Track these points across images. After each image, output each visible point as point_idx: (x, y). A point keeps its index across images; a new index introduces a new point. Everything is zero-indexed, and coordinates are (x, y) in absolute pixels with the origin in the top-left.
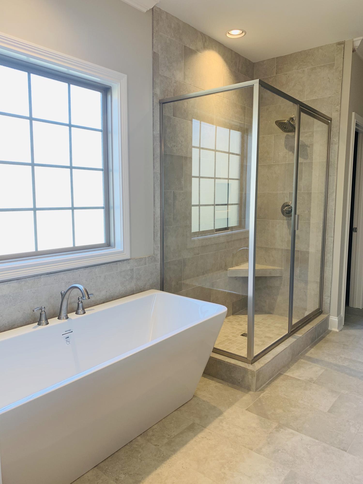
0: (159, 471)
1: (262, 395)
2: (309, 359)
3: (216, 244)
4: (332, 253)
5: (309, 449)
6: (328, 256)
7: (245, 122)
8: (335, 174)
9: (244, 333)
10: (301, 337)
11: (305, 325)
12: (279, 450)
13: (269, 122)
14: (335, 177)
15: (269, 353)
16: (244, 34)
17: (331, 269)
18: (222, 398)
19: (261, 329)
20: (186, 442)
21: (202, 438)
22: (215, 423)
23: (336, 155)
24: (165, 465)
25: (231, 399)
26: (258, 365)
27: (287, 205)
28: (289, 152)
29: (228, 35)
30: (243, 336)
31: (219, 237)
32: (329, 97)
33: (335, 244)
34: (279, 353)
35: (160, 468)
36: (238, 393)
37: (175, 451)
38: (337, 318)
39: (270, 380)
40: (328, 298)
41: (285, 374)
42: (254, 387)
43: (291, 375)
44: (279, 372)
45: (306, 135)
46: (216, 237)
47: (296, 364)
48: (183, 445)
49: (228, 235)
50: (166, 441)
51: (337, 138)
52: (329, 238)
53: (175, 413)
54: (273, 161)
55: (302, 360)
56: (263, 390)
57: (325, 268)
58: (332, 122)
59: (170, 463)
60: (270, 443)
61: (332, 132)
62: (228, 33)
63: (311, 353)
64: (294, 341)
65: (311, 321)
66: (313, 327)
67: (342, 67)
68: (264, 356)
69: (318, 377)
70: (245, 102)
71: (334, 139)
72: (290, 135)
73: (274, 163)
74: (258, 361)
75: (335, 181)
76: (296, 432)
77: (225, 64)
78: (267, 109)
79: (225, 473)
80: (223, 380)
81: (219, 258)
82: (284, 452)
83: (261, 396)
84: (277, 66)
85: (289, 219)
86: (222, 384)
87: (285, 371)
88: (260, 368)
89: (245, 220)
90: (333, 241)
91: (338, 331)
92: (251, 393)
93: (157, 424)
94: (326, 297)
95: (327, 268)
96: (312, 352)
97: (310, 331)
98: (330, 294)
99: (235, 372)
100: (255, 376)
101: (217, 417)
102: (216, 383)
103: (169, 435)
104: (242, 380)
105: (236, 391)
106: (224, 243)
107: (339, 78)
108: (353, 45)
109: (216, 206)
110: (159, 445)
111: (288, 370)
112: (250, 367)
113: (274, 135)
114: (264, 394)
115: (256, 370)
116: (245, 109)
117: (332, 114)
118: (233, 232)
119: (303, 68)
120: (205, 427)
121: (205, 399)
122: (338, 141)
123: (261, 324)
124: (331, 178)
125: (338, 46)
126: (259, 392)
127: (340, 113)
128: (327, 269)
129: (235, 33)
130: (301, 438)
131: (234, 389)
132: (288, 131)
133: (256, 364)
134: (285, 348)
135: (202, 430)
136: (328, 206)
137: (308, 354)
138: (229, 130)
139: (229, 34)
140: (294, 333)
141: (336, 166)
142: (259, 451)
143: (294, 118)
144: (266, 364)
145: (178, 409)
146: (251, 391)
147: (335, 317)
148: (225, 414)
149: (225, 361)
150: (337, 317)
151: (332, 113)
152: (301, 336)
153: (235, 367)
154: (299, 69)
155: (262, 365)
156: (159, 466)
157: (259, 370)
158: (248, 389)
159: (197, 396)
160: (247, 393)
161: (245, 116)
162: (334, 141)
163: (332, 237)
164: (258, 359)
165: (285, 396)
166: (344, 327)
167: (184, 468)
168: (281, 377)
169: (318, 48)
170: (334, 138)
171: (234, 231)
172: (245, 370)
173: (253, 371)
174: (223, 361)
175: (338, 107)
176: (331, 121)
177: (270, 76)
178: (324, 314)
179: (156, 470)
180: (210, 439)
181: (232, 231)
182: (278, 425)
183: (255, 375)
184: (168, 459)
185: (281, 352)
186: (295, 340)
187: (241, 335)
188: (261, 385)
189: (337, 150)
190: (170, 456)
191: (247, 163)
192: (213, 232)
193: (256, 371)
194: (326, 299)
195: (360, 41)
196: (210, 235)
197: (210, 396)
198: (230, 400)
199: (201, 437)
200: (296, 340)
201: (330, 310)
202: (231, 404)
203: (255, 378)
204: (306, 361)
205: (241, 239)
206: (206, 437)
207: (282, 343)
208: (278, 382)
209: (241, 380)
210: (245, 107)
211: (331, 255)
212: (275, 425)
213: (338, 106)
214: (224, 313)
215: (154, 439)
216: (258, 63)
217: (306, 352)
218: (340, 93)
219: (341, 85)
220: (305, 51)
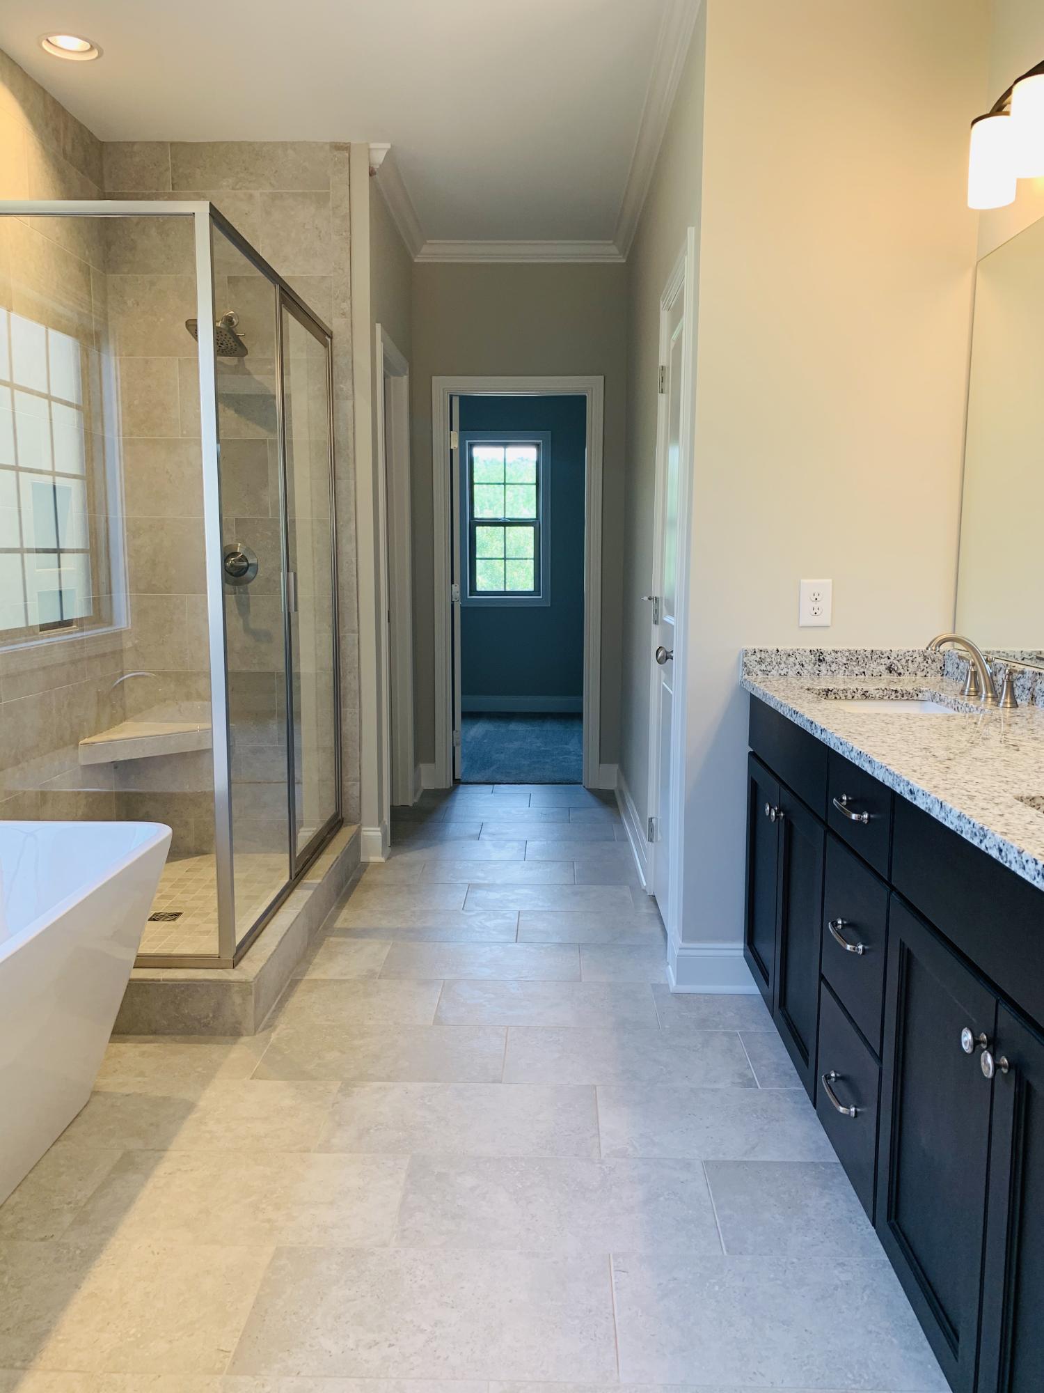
0: (88, 1287)
1: (274, 1036)
2: (347, 932)
3: (44, 668)
4: (357, 670)
5: (429, 1103)
6: (349, 681)
7: (91, 311)
8: (351, 475)
9: (156, 914)
10: (320, 884)
11: (317, 858)
12: (369, 1130)
13: (162, 320)
14: (352, 482)
15: (263, 934)
16: (95, 54)
17: (358, 712)
18: (176, 1074)
19: (196, 894)
20: (131, 1200)
21: (170, 1174)
22: (187, 1131)
23: (351, 427)
24: (99, 1269)
25: (200, 1069)
26: (250, 968)
27: (233, 553)
28: (226, 409)
29: (45, 45)
30: (154, 920)
31: (50, 648)
32: (323, 277)
33: (362, 649)
34: (287, 928)
35: (89, 1279)
36: (211, 1051)
37: (110, 1230)
38: (379, 829)
39: (278, 999)
40: (354, 784)
41: (306, 977)
42: (249, 1023)
43: (323, 977)
44: (291, 977)
45: (269, 367)
46: (41, 648)
47: (322, 950)
48: (126, 1208)
49: (72, 644)
50: (68, 1219)
51: (349, 382)
52: (347, 634)
53: (59, 1146)
54: (182, 431)
55: (332, 939)
56: (271, 1026)
57: (342, 709)
58: (334, 341)
59: (113, 1259)
60: (342, 1123)
61: (335, 367)
62: (47, 40)
63: (346, 920)
64: (310, 895)
65: (326, 846)
66: (338, 858)
67: (348, 206)
68: (256, 944)
69: (384, 964)
70: (87, 253)
71: (342, 386)
72: (226, 362)
73: (183, 435)
74: (246, 957)
75: (353, 493)
76: (389, 1083)
77: (30, 129)
78: (152, 284)
79: (269, 1221)
80: (155, 1033)
81: (54, 711)
82: (381, 1129)
83: (272, 1039)
84: (173, 165)
85: (241, 590)
86: (156, 1045)
87: (304, 973)
88: (260, 971)
89: (111, 597)
90: (356, 642)
91: (382, 860)
92: (244, 1039)
93: (17, 1193)
94: (350, 783)
95: (348, 709)
96: (345, 918)
97: (334, 866)
98: (360, 774)
99: (190, 999)
100: (251, 994)
101: (183, 1118)
102: (139, 1045)
103: (70, 1203)
104: (214, 1016)
105: (205, 1048)
106: (63, 664)
107: (344, 234)
108: (369, 159)
109: (26, 555)
110: (53, 1235)
111: (309, 967)
112: (233, 975)
113: (179, 360)
114: (278, 1034)
115: (254, 976)
116: (89, 274)
117: (333, 322)
118: (85, 634)
119: (248, 189)
120: (164, 1150)
121: (125, 1090)
122: (351, 392)
123: (188, 883)
124: (342, 485)
125: (335, 153)
126: (265, 1033)
127: (352, 321)
128: (348, 713)
129: (69, 46)
130: (405, 1091)
131: (196, 1045)
132: (223, 352)
133: (243, 963)
134: (297, 914)
135: (161, 1158)
136: (339, 555)
137: (339, 924)
138: (43, 328)
139: (47, 42)
140: (301, 879)
141: (351, 456)
142: (326, 1148)
143: (234, 320)
144: (269, 959)
145: (62, 1138)
146: (242, 1035)
147: (375, 827)
148: (202, 1103)
149: (159, 980)
150: (379, 826)
151: (332, 319)
152: (319, 881)
153: (190, 987)
154: (238, 189)
155: (261, 964)
156: (84, 1278)
157: (258, 975)
158: (235, 1033)
159: (100, 1090)
160: (235, 1043)
161: (89, 294)
162: (341, 389)
163: (353, 632)
164: (245, 953)
165: (329, 1023)
166: (392, 850)
167: (158, 1254)
168: (302, 987)
169: (284, 145)
170: (341, 383)
171: (87, 630)
172: (223, 987)
173: (246, 982)
174: (153, 980)
175: (345, 306)
176: (331, 338)
177: (154, 191)
178: (347, 825)
179: (79, 1288)
180: (192, 1170)
181: (82, 631)
182: (342, 1084)
183: (251, 992)
184: (101, 1251)
185: (292, 925)
186: (310, 893)
187: (149, 920)
188: (264, 1016)
189: (350, 415)
190: (101, 1245)
191: (103, 433)
192: (35, 634)
193: (254, 979)
194: (351, 790)
195: (384, 153)
196: (26, 641)
197: (139, 1079)
198: (198, 1072)
199: (165, 1173)
200: (313, 893)
201: (360, 814)
202: (205, 1080)
203: (252, 998)
204: (341, 940)
205: (104, 655)
206: (180, 1170)
207: (283, 907)
208: (295, 1000)
209: (211, 1015)
210: (89, 268)
211: (355, 677)
212: (335, 1086)
213: (345, 304)
214: (167, 838)
215: (30, 1228)
216: (115, 145)
217: (334, 919)
218: (347, 269)
219: (348, 251)
220: (250, 144)
